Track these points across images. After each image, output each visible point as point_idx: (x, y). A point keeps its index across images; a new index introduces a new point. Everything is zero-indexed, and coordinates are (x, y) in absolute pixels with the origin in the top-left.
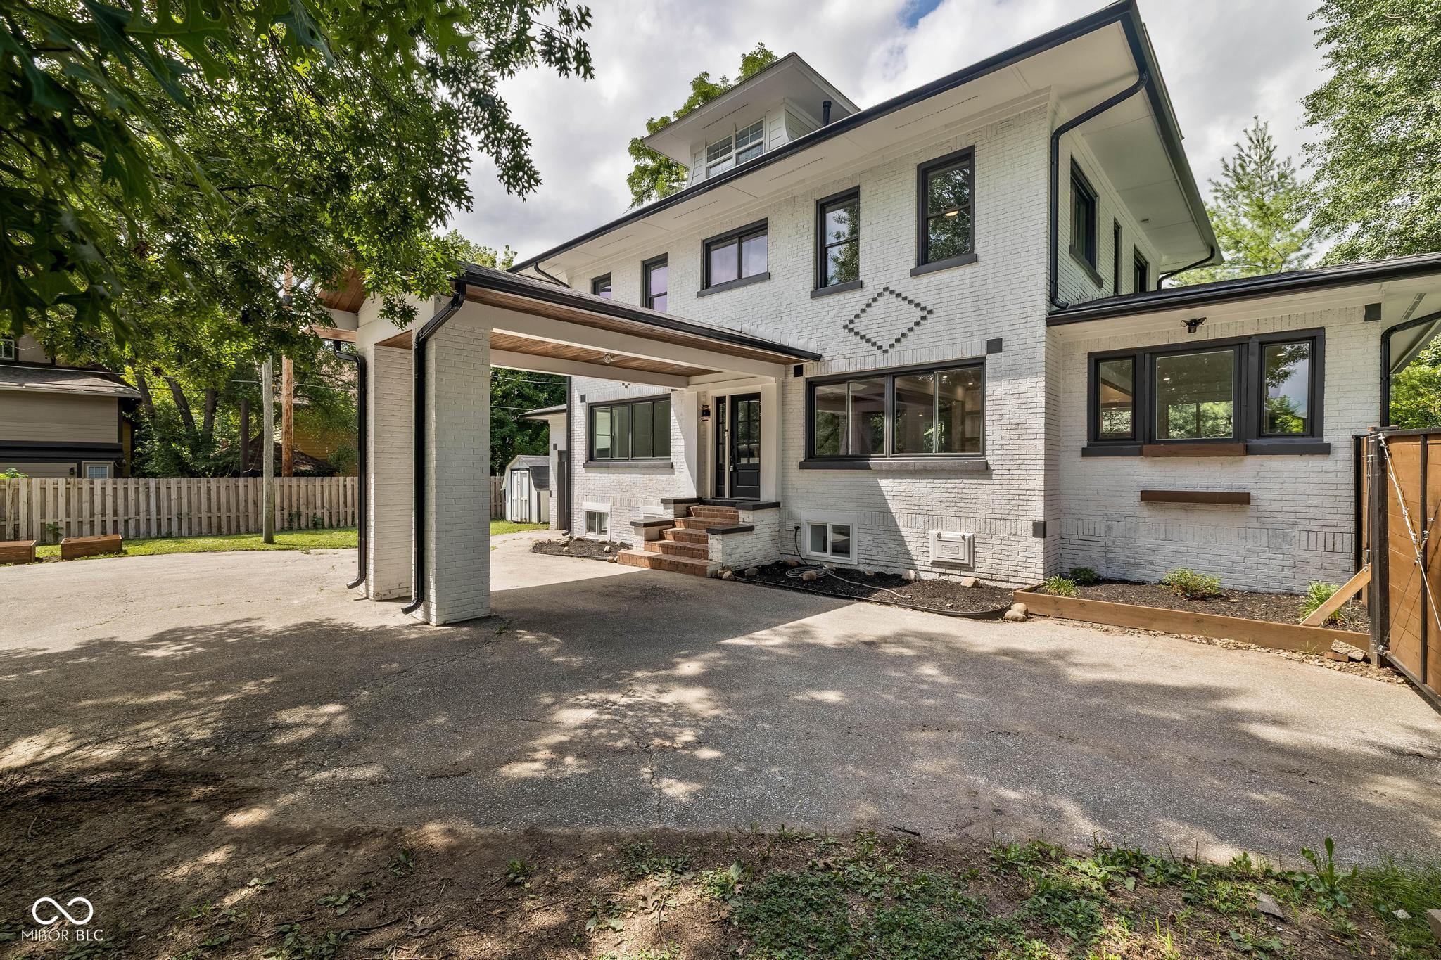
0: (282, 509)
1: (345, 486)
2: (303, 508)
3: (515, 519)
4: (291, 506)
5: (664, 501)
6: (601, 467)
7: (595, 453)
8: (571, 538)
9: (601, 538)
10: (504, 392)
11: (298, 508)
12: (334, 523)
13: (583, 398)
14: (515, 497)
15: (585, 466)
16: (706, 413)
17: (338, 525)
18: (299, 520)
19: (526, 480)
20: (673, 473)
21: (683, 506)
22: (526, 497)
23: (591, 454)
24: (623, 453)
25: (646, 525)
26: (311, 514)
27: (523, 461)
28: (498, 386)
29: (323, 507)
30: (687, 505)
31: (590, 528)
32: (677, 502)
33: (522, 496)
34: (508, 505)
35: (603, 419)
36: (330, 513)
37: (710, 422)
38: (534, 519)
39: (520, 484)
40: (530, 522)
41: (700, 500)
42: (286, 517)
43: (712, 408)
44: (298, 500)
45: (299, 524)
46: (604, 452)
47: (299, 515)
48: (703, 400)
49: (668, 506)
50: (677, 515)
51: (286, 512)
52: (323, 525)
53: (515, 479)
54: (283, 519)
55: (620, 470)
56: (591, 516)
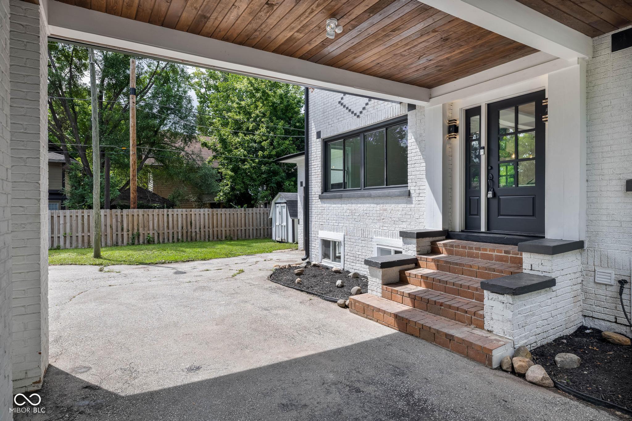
0: (128, 231)
1: (168, 215)
2: (141, 230)
3: (278, 239)
4: (133, 229)
5: (404, 235)
6: (334, 197)
7: (330, 186)
8: (309, 263)
9: (336, 266)
10: (277, 152)
11: (138, 230)
12: (161, 241)
13: (319, 134)
14: (277, 224)
15: (321, 198)
16: (452, 129)
17: (163, 242)
18: (139, 238)
19: (284, 210)
20: (411, 202)
21: (427, 241)
22: (284, 224)
23: (327, 186)
24: (356, 185)
25: (384, 265)
26: (146, 234)
27: (282, 197)
28: (274, 148)
29: (154, 229)
30: (431, 239)
31: (326, 255)
32: (420, 235)
33: (282, 222)
34: (274, 229)
35: (337, 155)
36: (159, 234)
37: (458, 141)
38: (290, 240)
39: (281, 213)
40: (287, 242)
41: (447, 234)
42: (130, 236)
43: (461, 123)
44: (138, 225)
45: (139, 241)
46: (338, 185)
47: (139, 235)
48: (449, 115)
49: (409, 240)
50: (420, 252)
51: (130, 233)
52: (154, 241)
53: (278, 210)
54: (128, 238)
55: (353, 201)
56: (326, 243)
